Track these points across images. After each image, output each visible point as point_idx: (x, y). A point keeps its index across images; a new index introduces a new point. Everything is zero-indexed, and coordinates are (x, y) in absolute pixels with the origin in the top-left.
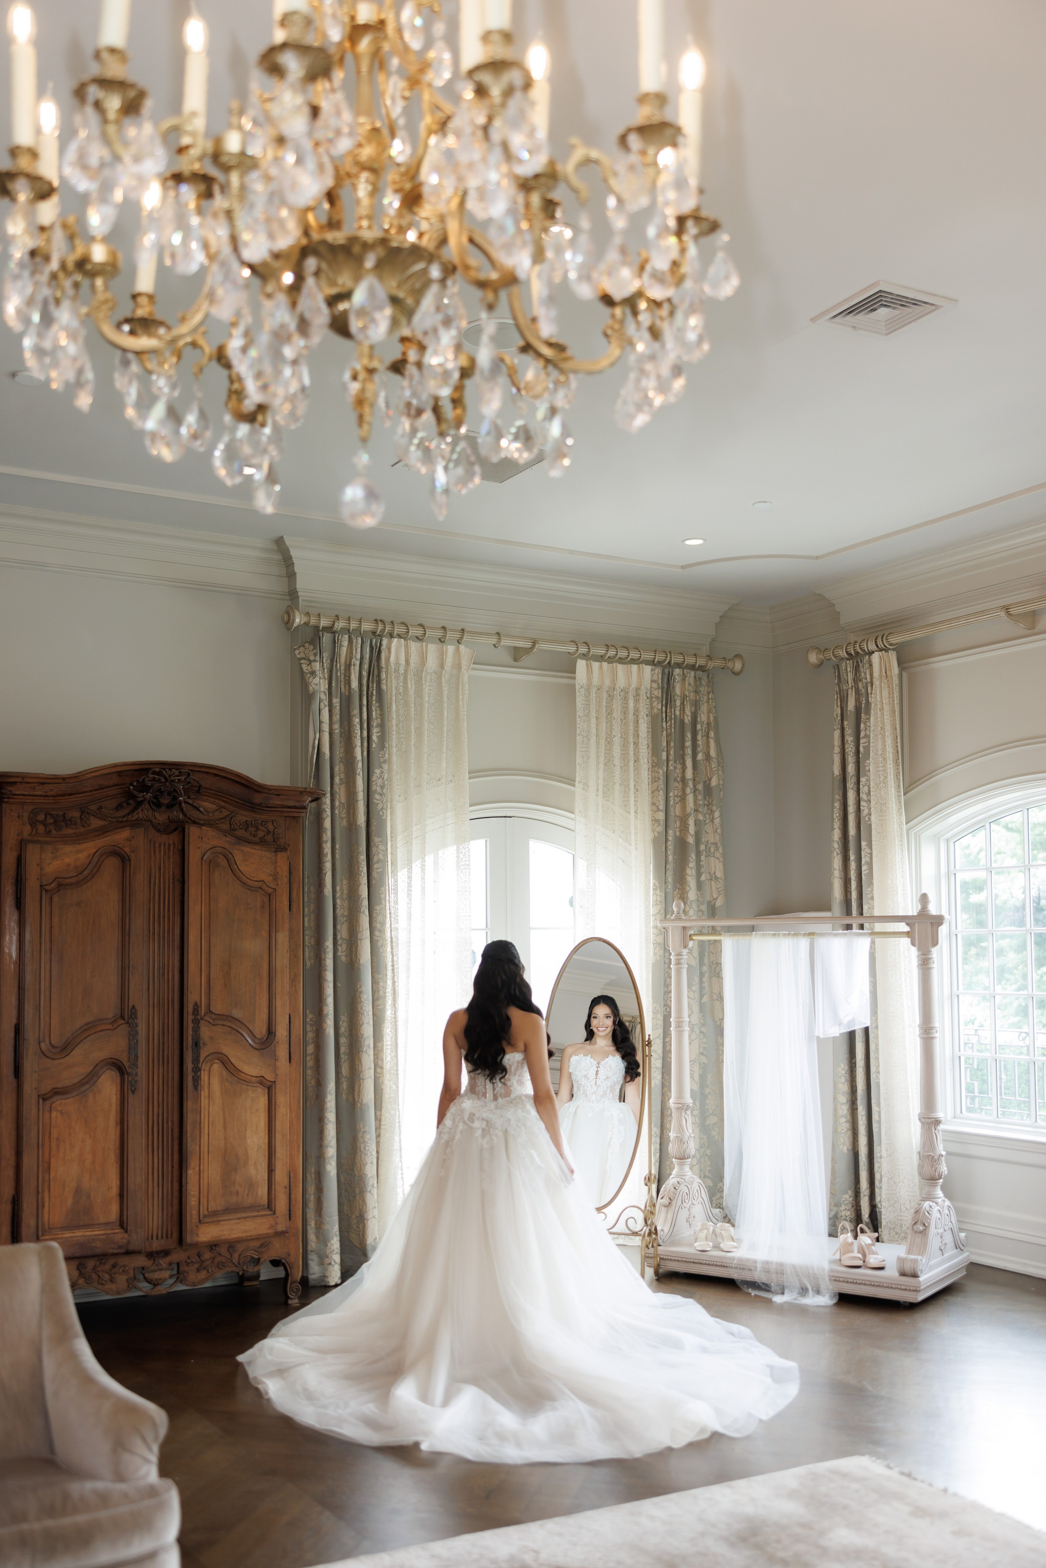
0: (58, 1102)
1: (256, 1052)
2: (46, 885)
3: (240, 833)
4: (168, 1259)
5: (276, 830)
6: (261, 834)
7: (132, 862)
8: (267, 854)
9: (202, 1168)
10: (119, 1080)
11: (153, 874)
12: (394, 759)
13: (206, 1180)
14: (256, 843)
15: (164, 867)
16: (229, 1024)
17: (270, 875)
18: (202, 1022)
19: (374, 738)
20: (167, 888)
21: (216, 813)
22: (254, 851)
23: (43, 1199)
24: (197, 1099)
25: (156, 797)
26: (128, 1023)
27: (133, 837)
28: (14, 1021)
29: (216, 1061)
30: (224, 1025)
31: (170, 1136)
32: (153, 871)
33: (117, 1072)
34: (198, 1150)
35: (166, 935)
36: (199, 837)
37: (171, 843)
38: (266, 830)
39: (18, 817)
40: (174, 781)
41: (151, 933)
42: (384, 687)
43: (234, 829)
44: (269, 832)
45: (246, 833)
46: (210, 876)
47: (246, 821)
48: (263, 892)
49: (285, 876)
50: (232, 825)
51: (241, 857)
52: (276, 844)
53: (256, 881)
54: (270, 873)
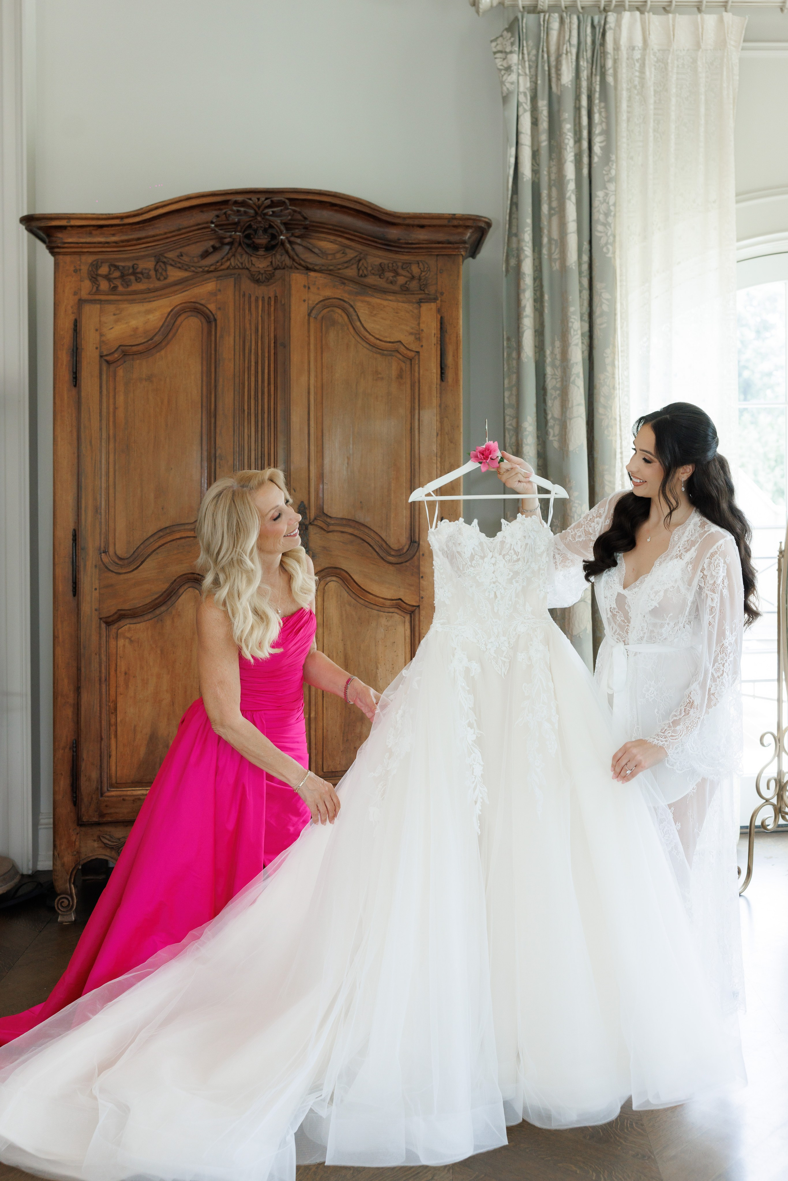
0: (126, 627)
1: (391, 568)
2: (107, 355)
3: (370, 280)
5: (423, 274)
6: (401, 280)
7: (218, 322)
8: (406, 305)
9: (313, 715)
11: (248, 338)
12: (623, 175)
13: (320, 732)
14: (394, 293)
15: (263, 328)
16: (350, 530)
17: (411, 334)
18: (311, 528)
19: (597, 149)
20: (266, 355)
21: (338, 256)
22: (385, 303)
23: (109, 746)
25: (248, 237)
27: (220, 290)
28: (72, 526)
29: (334, 578)
30: (342, 532)
32: (248, 333)
35: (266, 416)
36: (305, 286)
37: (272, 295)
38: (409, 275)
39: (75, 271)
40: (265, 214)
42: (610, 79)
43: (363, 275)
44: (413, 278)
45: (379, 279)
46: (322, 337)
47: (380, 264)
48: (400, 357)
49: (433, 335)
50: (359, 270)
51: (367, 312)
52: (422, 292)
53: (390, 342)
54: (412, 331)
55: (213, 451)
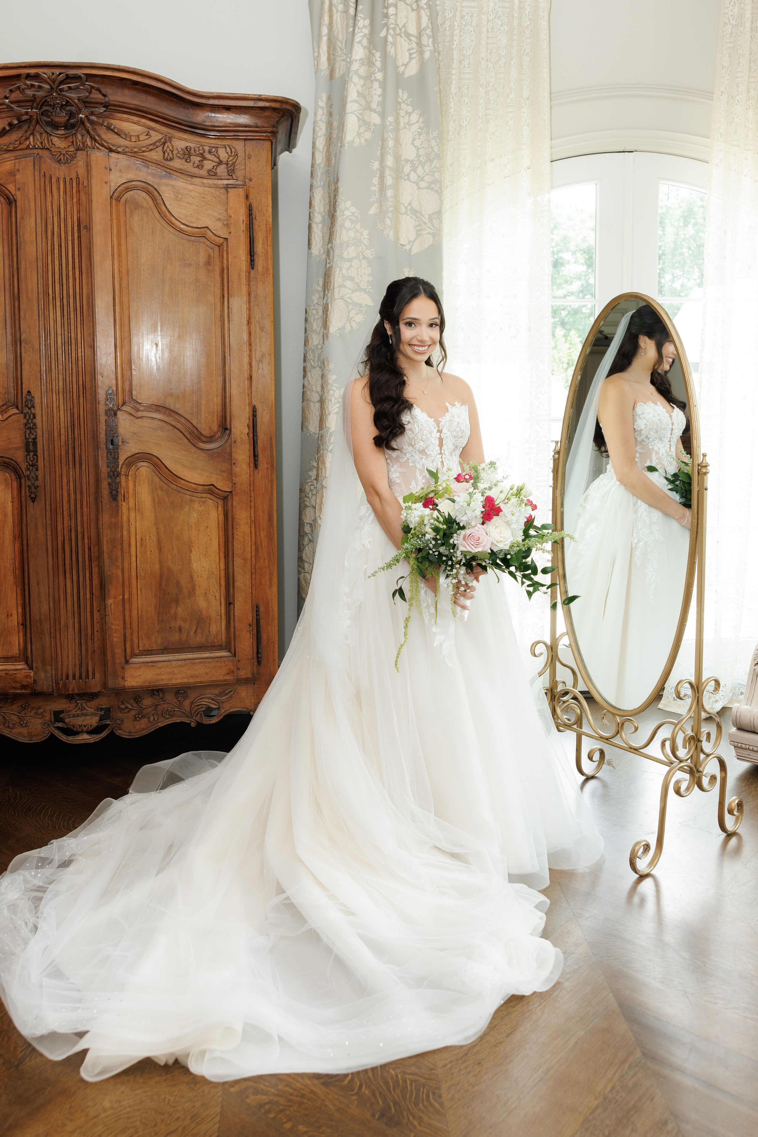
1: (201, 453)
3: (178, 163)
4: (96, 703)
5: (231, 159)
6: (208, 165)
7: (19, 203)
8: (214, 190)
10: (15, 484)
11: (50, 220)
13: (135, 612)
14: (201, 177)
15: (65, 210)
16: (160, 416)
17: (219, 220)
18: (118, 413)
20: (70, 238)
21: (143, 138)
22: (191, 187)
24: (116, 511)
25: (45, 114)
26: (22, 412)
27: (19, 170)
29: (145, 464)
30: (152, 418)
31: (87, 556)
33: (13, 474)
34: (120, 574)
35: (71, 300)
36: (106, 168)
37: (74, 176)
38: (217, 160)
40: (64, 90)
41: (51, 297)
43: (169, 158)
44: (220, 163)
45: (186, 163)
46: (126, 221)
47: (186, 148)
48: (208, 243)
49: (242, 221)
50: (164, 152)
51: (172, 197)
52: (230, 177)
53: (197, 228)
54: (219, 216)
55: (18, 336)
